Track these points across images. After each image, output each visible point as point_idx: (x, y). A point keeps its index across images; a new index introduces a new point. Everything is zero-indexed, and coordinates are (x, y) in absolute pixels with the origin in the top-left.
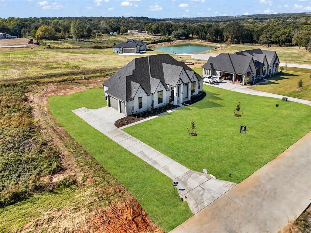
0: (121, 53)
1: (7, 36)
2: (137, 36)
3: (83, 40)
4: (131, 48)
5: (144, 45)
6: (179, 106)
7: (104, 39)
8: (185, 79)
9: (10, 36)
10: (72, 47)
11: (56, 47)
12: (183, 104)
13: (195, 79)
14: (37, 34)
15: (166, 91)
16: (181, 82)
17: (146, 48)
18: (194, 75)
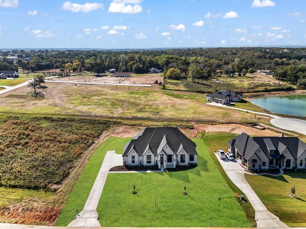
0: (211, 102)
3: (198, 81)
4: (220, 99)
5: (237, 96)
6: (160, 170)
7: (218, 82)
8: (169, 151)
9: (158, 71)
10: (181, 90)
11: (169, 89)
12: (164, 169)
13: (185, 153)
14: (167, 74)
15: (155, 156)
16: (163, 153)
17: (239, 99)
18: (183, 150)
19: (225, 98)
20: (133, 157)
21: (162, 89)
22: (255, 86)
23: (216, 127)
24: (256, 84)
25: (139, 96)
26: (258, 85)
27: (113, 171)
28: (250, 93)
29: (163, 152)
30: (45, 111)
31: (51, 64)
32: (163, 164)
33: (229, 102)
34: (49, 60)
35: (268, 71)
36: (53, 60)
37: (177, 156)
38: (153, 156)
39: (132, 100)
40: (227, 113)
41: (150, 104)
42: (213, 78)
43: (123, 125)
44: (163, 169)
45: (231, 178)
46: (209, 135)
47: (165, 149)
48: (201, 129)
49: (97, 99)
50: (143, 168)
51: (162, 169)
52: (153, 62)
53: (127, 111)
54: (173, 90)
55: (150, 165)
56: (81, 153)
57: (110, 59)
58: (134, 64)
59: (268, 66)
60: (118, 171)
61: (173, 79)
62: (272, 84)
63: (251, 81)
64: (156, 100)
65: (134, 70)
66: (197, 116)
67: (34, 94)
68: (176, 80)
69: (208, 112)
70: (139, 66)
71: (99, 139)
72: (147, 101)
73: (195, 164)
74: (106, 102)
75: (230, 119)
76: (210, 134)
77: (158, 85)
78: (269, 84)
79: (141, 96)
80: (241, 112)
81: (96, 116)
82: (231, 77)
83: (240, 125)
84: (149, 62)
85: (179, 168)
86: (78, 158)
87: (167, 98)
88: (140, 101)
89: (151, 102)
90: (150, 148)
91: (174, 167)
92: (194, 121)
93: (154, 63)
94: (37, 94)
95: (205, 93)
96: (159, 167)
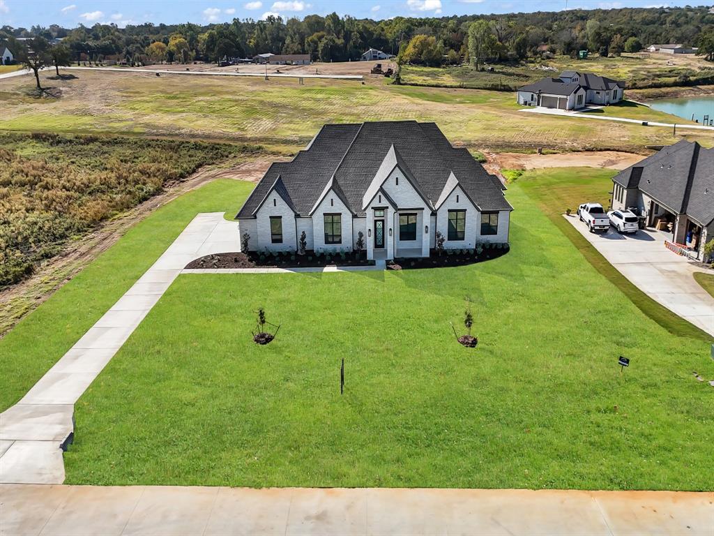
0: (534, 107)
1: (379, 54)
2: (654, 63)
3: (492, 69)
4: (559, 96)
5: (608, 88)
6: (373, 263)
7: (547, 68)
8: (407, 196)
9: (383, 55)
10: (444, 85)
11: (413, 82)
12: (388, 262)
13: (464, 203)
14: (407, 53)
15: (355, 216)
16: (385, 203)
17: (615, 97)
18: (459, 191)
19: (575, 93)
20: (276, 220)
21: (393, 83)
22: (649, 74)
23: (555, 159)
24: (651, 70)
25: (327, 96)
26: (658, 73)
27: (202, 267)
28: (641, 88)
29: (383, 197)
30: (46, 125)
31: (113, 46)
32: (382, 246)
33: (586, 106)
34: (111, 37)
35: (679, 46)
36: (120, 39)
37: (434, 214)
38: (346, 218)
39: (306, 104)
40: (583, 127)
41: (356, 112)
42: (532, 62)
43: (266, 153)
44: (384, 262)
45: (644, 288)
46: (538, 176)
47: (390, 187)
48: (510, 162)
49: (207, 101)
50: (310, 258)
51: (381, 263)
52: (371, 34)
53: (286, 126)
54: (425, 86)
55: (338, 251)
56: (104, 218)
57: (261, 29)
58: (320, 38)
59: (677, 36)
60: (218, 267)
61: (423, 64)
62: (698, 71)
63: (638, 66)
64: (374, 104)
65: (320, 52)
66: (494, 135)
67: (34, 90)
68: (431, 66)
69: (527, 126)
70: (334, 41)
71: (181, 184)
72: (347, 107)
73: (503, 244)
74: (231, 107)
75: (594, 140)
76: (539, 173)
77: (381, 77)
78: (689, 71)
79: (332, 97)
80: (626, 125)
81: (193, 136)
82: (579, 58)
83: (629, 154)
84: (361, 33)
85: (440, 258)
86: (91, 230)
87: (406, 101)
88: (327, 107)
89: (360, 108)
90: (336, 187)
91: (426, 253)
92: (487, 146)
93: (375, 36)
94: (43, 90)
95: (513, 91)
96: (370, 256)
